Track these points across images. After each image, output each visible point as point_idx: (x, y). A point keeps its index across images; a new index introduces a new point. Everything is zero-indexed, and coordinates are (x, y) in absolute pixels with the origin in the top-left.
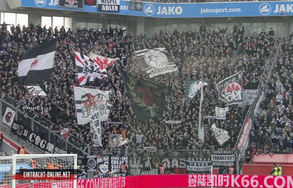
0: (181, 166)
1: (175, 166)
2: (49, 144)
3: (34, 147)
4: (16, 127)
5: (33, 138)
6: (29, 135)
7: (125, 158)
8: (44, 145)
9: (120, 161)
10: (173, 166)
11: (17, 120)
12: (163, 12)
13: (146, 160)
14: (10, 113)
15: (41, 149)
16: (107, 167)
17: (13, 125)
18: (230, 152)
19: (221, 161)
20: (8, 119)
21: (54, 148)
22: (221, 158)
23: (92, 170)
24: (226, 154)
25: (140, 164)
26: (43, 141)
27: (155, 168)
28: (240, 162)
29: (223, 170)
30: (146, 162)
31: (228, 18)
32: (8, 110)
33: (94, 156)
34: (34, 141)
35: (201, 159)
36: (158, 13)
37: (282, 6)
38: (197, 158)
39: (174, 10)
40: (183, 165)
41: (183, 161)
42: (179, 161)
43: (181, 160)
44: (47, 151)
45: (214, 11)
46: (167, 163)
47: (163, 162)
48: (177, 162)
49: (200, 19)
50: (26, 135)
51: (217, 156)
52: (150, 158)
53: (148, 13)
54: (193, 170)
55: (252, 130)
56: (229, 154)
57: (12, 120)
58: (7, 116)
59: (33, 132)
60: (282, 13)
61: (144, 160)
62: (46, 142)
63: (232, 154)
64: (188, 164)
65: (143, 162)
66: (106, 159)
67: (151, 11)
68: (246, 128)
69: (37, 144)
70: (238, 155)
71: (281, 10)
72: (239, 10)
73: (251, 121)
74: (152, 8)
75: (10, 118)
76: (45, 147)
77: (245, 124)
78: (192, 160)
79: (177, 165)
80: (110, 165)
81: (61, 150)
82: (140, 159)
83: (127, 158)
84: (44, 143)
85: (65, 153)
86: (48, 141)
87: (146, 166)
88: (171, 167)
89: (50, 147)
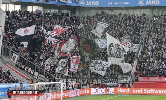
0: (102, 83)
1: (99, 83)
2: (35, 72)
3: (28, 74)
4: (18, 63)
5: (27, 69)
6: (25, 67)
7: (74, 79)
8: (33, 73)
9: (72, 81)
10: (98, 83)
11: (18, 60)
12: (89, 4)
13: (85, 80)
14: (15, 56)
15: (31, 74)
16: (65, 84)
17: (16, 62)
18: (127, 76)
19: (123, 80)
20: (14, 59)
21: (38, 74)
22: (123, 79)
24: (125, 77)
25: (82, 82)
26: (32, 70)
28: (132, 81)
29: (123, 85)
30: (85, 81)
31: (122, 7)
32: (14, 55)
33: (59, 78)
34: (28, 71)
35: (112, 80)
36: (87, 5)
37: (150, 1)
38: (110, 79)
39: (95, 3)
40: (103, 83)
41: (103, 81)
42: (101, 81)
44: (35, 75)
45: (115, 3)
46: (95, 82)
47: (93, 81)
48: (100, 81)
49: (108, 8)
50: (23, 68)
51: (121, 78)
52: (87, 79)
53: (82, 5)
54: (109, 85)
55: (137, 65)
56: (127, 77)
57: (16, 60)
58: (13, 58)
59: (27, 66)
60: (150, 5)
61: (84, 80)
62: (34, 71)
63: (128, 77)
64: (106, 82)
65: (83, 81)
66: (65, 80)
67: (83, 4)
68: (134, 64)
69: (29, 72)
70: (131, 77)
71: (149, 3)
72: (128, 3)
73: (136, 60)
74: (84, 2)
75: (15, 59)
76: (34, 74)
77: (134, 61)
78: (108, 80)
79: (100, 83)
80: (67, 83)
81: (42, 75)
82: (82, 80)
83: (75, 79)
84: (33, 71)
85: (44, 77)
86: (35, 71)
87: (85, 83)
88: (97, 84)
89: (36, 74)
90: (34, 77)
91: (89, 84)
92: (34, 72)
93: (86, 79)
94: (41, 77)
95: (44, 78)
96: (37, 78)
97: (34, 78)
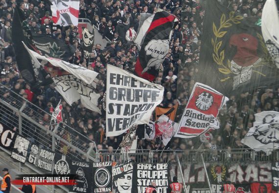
0: (262, 179)
1: (251, 179)
2: (19, 139)
7: (161, 166)
8: (9, 141)
9: (154, 172)
10: (247, 179)
13: (200, 169)
15: (4, 147)
16: (130, 183)
21: (30, 146)
23: (104, 190)
25: (190, 176)
26: (8, 131)
27: (216, 183)
30: (200, 173)
33: (107, 164)
40: (265, 177)
41: (266, 169)
42: (259, 169)
43: (262, 166)
44: (16, 151)
46: (237, 174)
47: (230, 171)
48: (255, 170)
52: (208, 164)
61: (196, 167)
62: (13, 134)
64: (275, 174)
65: (194, 173)
76: (12, 144)
79: (255, 176)
80: (135, 179)
81: (43, 151)
82: (189, 168)
83: (166, 166)
84: (9, 136)
85: (52, 156)
86: (17, 133)
87: (201, 179)
88: (244, 181)
89: (22, 144)
90: (15, 156)
91: (213, 181)
92: (15, 137)
93: (205, 165)
94: (42, 159)
95: (49, 161)
96: (27, 161)
97: (15, 160)
